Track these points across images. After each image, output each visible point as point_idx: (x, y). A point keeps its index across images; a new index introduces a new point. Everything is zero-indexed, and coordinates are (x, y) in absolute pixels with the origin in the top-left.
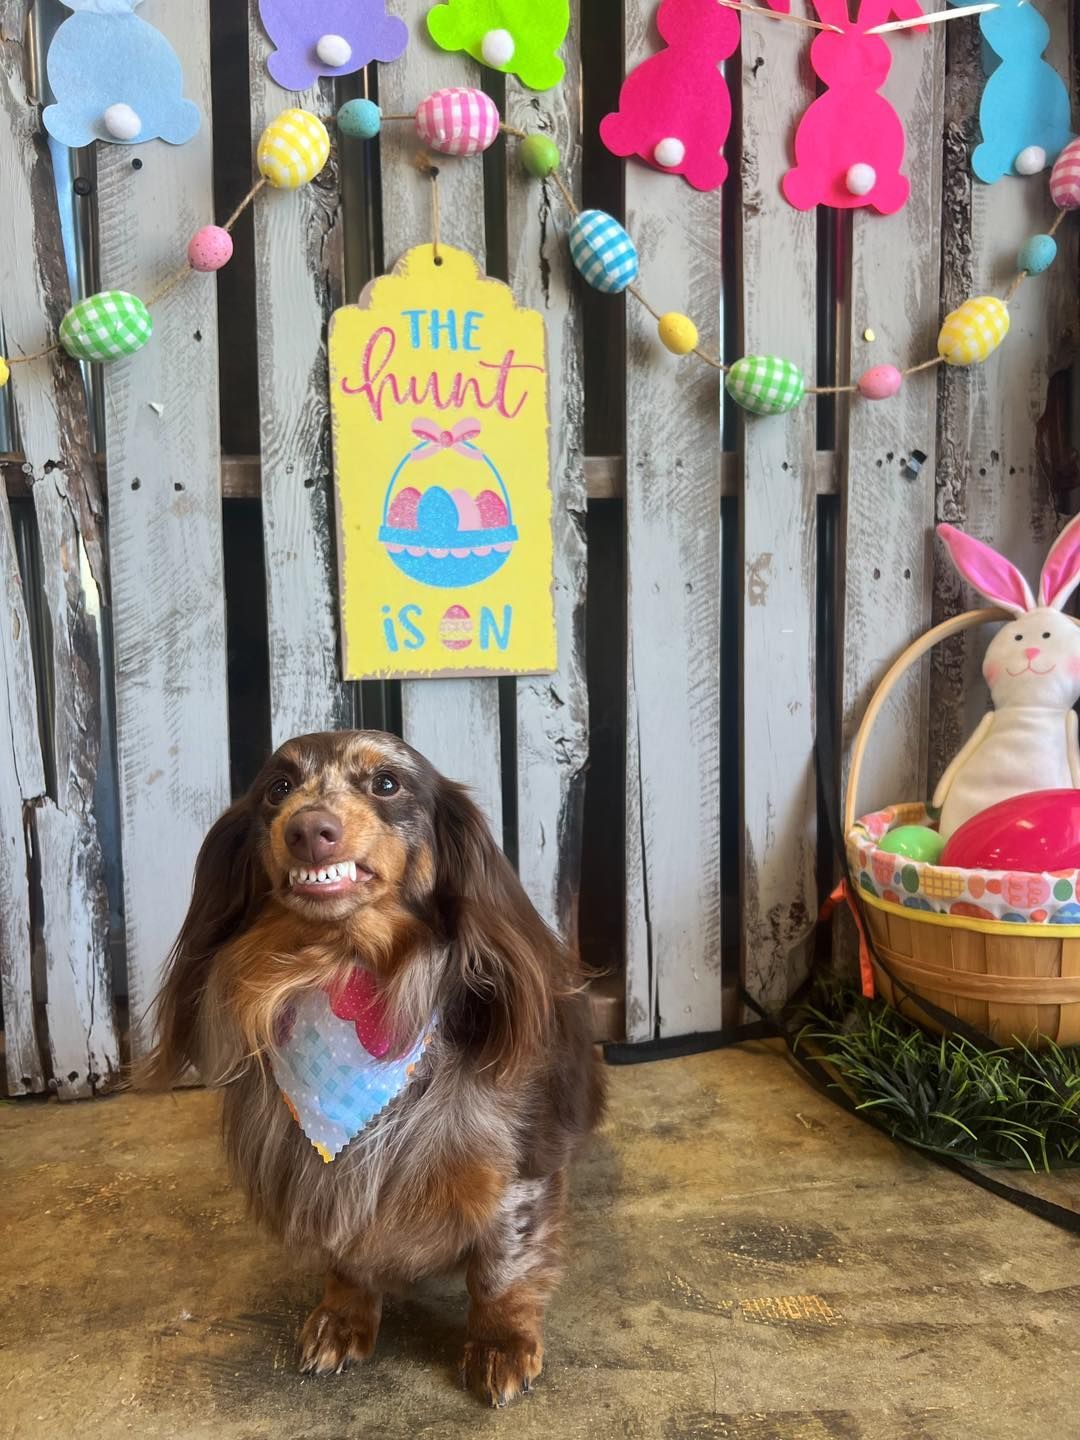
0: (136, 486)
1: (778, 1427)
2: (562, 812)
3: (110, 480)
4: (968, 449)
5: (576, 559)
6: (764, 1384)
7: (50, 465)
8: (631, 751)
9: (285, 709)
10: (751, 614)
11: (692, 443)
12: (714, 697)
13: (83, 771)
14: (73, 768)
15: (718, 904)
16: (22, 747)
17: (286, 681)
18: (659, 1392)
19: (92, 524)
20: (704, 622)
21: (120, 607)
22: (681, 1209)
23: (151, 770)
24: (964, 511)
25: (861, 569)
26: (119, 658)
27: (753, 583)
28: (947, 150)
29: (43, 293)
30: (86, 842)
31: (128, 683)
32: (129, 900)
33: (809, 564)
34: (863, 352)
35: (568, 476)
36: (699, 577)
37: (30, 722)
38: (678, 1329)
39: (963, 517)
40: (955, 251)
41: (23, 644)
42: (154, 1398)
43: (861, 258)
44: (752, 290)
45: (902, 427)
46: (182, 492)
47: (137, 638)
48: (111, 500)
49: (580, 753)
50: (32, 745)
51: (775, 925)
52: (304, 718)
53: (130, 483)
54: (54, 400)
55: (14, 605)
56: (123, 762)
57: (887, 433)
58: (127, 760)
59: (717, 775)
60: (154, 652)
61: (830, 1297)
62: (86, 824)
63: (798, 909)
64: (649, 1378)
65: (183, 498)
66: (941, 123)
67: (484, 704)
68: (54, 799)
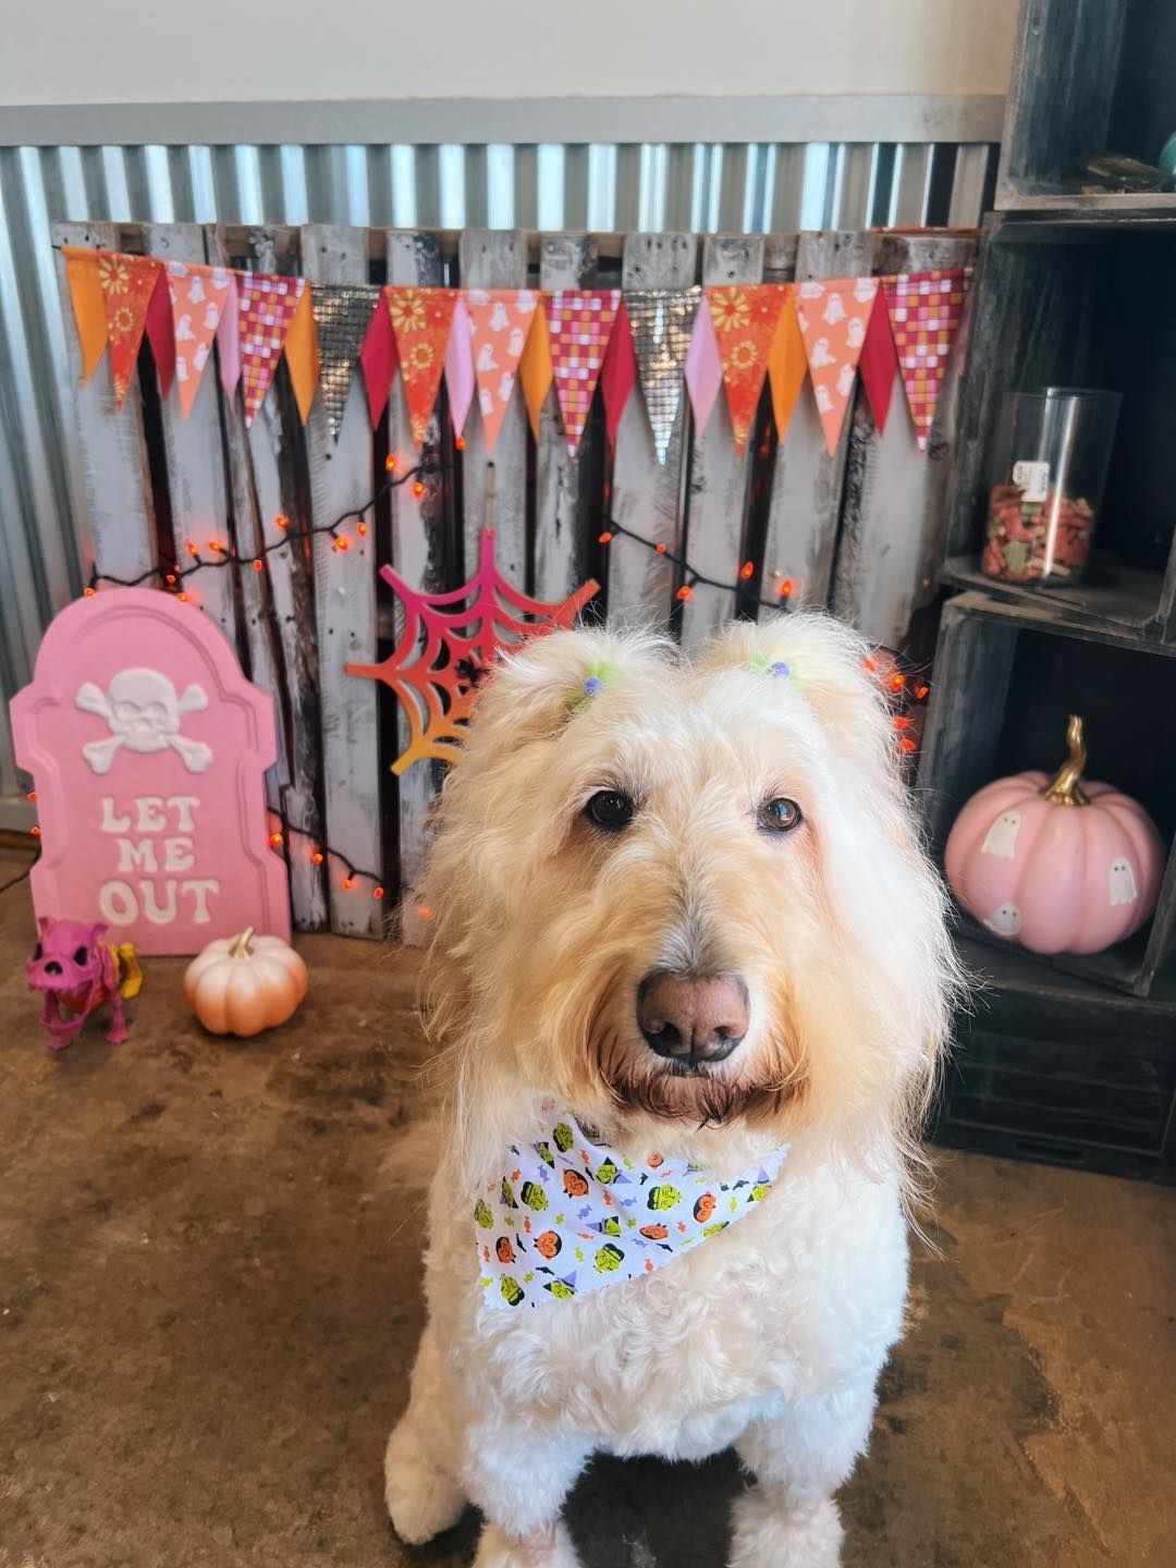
0: (331, 632)
3: (319, 627)
7: (289, 619)
13: (307, 775)
14: (302, 773)
19: (310, 648)
21: (324, 695)
23: (340, 780)
26: (323, 721)
28: (850, 446)
30: (310, 810)
31: (329, 735)
40: (850, 519)
42: (270, 1086)
43: (775, 522)
46: (351, 640)
47: (334, 712)
48: (320, 638)
50: (283, 759)
53: (326, 631)
56: (326, 774)
58: (329, 773)
60: (342, 720)
62: (309, 801)
65: (355, 641)
68: (294, 787)
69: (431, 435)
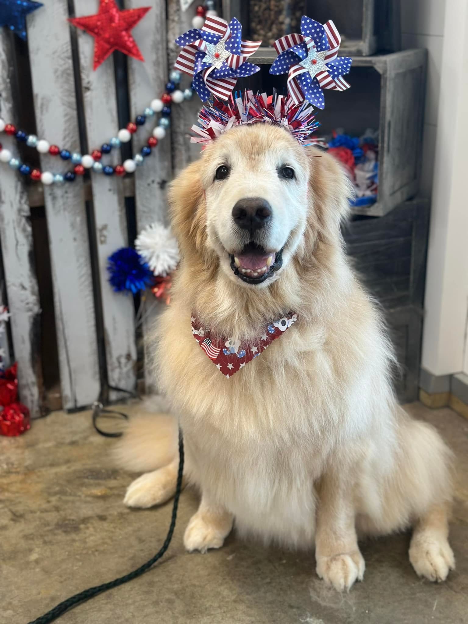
5: (27, 233)
8: (57, 304)
10: (101, 248)
11: (71, 184)
15: (97, 358)
20: (83, 253)
22: (73, 468)
28: (168, 55)
33: (123, 227)
35: (20, 202)
36: (78, 235)
44: (90, 122)
45: (157, 169)
49: (36, 307)
51: (119, 362)
57: (151, 172)
61: (111, 489)
63: (128, 356)
66: (165, 45)
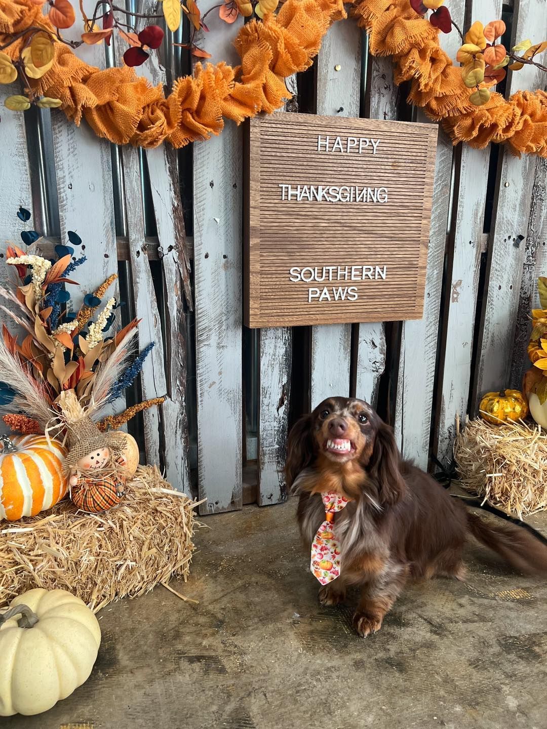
0: (207, 256)
1: (534, 639)
2: (373, 392)
3: (195, 254)
4: (540, 234)
6: (521, 624)
7: (171, 248)
8: (401, 365)
9: (266, 353)
10: (452, 305)
11: (434, 233)
12: (434, 342)
13: (182, 383)
14: (178, 383)
15: (429, 426)
16: (157, 375)
17: (266, 342)
18: (488, 631)
19: (186, 274)
20: (434, 310)
21: (199, 311)
23: (210, 382)
24: (535, 260)
25: (495, 286)
26: (198, 334)
27: (454, 293)
29: (168, 165)
30: (182, 414)
31: (202, 345)
32: (200, 438)
33: (476, 284)
34: (504, 192)
36: (433, 291)
37: (161, 364)
38: (480, 605)
39: (535, 263)
41: (158, 330)
42: (311, 649)
44: (464, 164)
45: (515, 224)
46: (226, 259)
47: (206, 325)
48: (196, 263)
49: (382, 368)
50: (161, 374)
51: (450, 433)
52: (273, 357)
53: (203, 255)
54: (172, 217)
55: (154, 312)
56: (199, 379)
57: (509, 227)
58: (201, 378)
59: (434, 373)
60: (213, 331)
61: (526, 589)
62: (182, 405)
64: (481, 625)
65: (227, 262)
67: (345, 349)
68: (170, 397)
69: (293, 87)
